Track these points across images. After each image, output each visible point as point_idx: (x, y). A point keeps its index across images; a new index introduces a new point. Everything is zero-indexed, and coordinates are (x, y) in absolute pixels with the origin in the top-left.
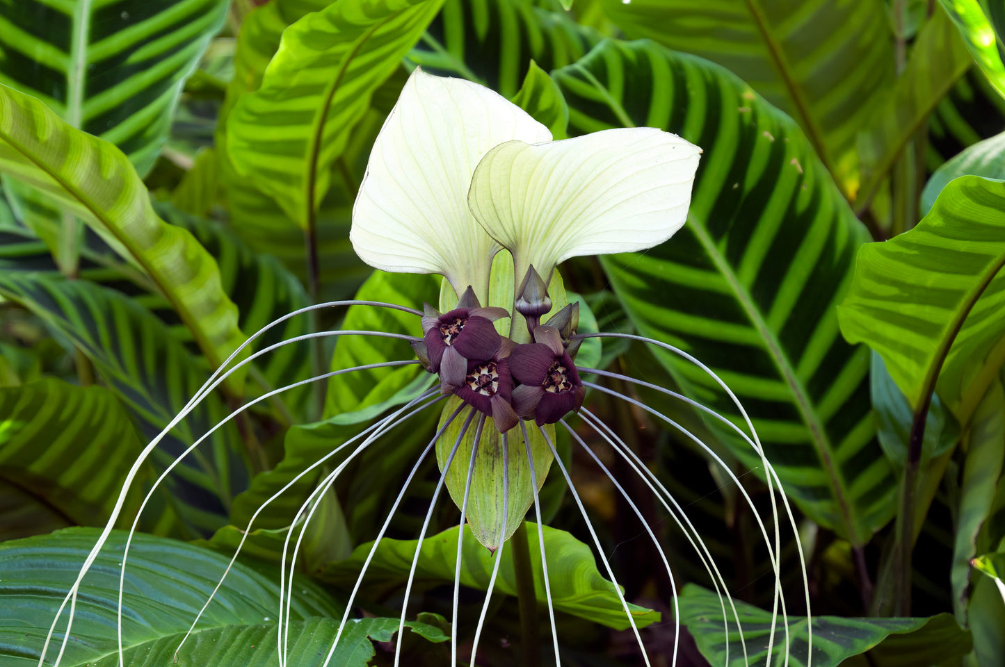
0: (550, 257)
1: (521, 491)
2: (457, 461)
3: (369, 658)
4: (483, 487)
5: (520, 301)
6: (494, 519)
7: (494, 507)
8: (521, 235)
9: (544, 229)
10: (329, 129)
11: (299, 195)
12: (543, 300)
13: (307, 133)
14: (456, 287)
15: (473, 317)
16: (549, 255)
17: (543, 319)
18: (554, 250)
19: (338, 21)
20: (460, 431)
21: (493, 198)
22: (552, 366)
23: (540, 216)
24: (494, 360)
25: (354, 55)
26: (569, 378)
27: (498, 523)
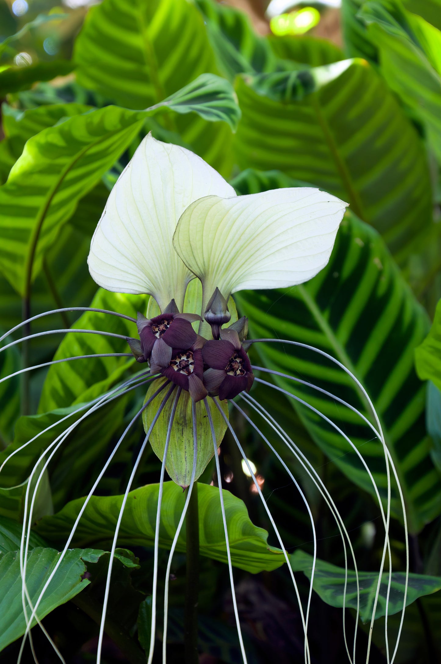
0: (229, 286)
1: (203, 450)
2: (157, 427)
3: (82, 573)
4: (176, 446)
5: (208, 313)
6: (184, 467)
7: (184, 460)
8: (209, 269)
9: (225, 265)
10: (47, 223)
11: (21, 271)
12: (225, 313)
13: (31, 224)
14: (160, 303)
15: (177, 319)
16: (228, 284)
17: (225, 326)
18: (232, 281)
19: (67, 136)
20: (159, 408)
21: (191, 240)
22: (233, 357)
23: (224, 255)
24: (191, 349)
25: (72, 167)
26: (243, 366)
27: (187, 471)
